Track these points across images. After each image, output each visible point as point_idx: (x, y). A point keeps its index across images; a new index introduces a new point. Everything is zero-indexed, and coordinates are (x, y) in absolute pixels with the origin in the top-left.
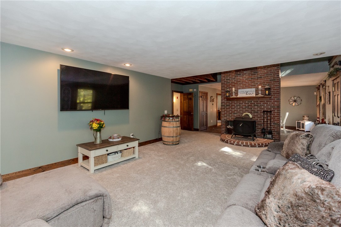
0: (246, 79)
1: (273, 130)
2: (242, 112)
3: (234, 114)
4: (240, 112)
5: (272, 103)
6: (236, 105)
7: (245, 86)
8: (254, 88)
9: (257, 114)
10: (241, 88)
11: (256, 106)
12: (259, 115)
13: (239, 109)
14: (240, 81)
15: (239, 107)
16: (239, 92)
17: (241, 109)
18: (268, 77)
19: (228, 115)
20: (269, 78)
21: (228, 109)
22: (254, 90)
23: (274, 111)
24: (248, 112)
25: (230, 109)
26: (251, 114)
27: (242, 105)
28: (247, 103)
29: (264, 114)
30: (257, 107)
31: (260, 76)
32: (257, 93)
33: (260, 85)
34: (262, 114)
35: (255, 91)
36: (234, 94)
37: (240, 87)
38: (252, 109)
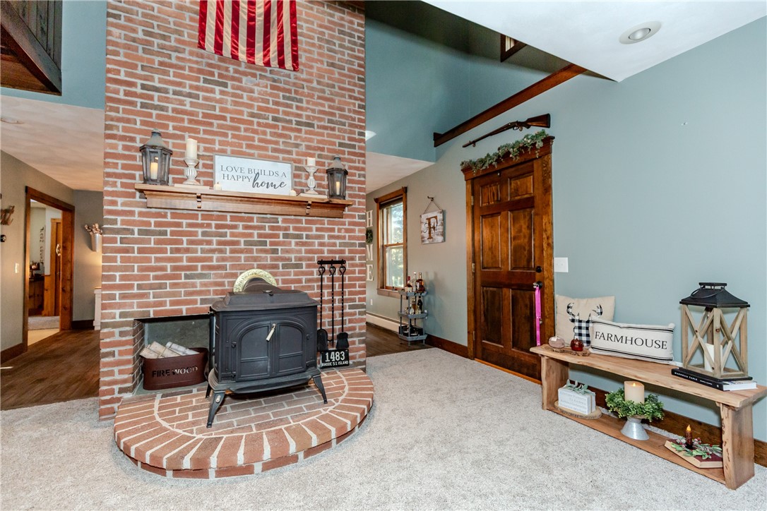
0: (253, 115)
1: (350, 329)
2: (233, 267)
3: (187, 277)
4: (224, 268)
5: (347, 231)
6: (200, 230)
7: (249, 146)
8: (285, 161)
9: (296, 274)
10: (229, 149)
11: (293, 241)
12: (304, 278)
13: (221, 251)
14: (224, 118)
15: (219, 243)
16: (217, 167)
17: (228, 254)
18: (333, 129)
19: (151, 287)
20: (338, 137)
21: (152, 251)
22: (286, 168)
23: (352, 259)
24: (259, 267)
25: (165, 251)
26: (274, 274)
27: (233, 235)
28: (255, 223)
29: (321, 274)
30: (297, 244)
31: (308, 117)
32: (300, 187)
33: (312, 156)
34: (315, 270)
35: (289, 176)
36: (191, 172)
37: (221, 143)
38: (275, 251)
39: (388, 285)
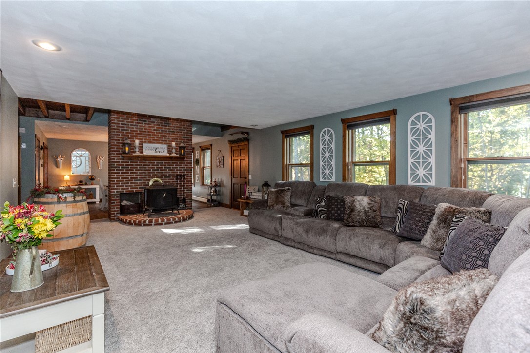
0: (154, 130)
1: (187, 197)
2: (148, 178)
3: (135, 181)
4: (146, 178)
5: (186, 165)
6: (139, 167)
7: (153, 140)
8: (165, 144)
9: (168, 180)
10: (147, 141)
11: (168, 169)
12: (171, 181)
13: (145, 173)
14: (146, 132)
15: (144, 170)
16: (144, 147)
17: (147, 174)
18: (181, 132)
19: (125, 183)
20: (183, 135)
21: (125, 173)
22: (165, 146)
23: (187, 175)
24: (157, 177)
25: (128, 173)
26: (162, 180)
27: (148, 168)
28: (156, 164)
29: (177, 179)
30: (169, 170)
31: (172, 129)
32: (170, 152)
33: (174, 142)
34: (175, 178)
35: (166, 148)
36: (137, 150)
37: (145, 140)
38: (162, 172)
39: (205, 184)
